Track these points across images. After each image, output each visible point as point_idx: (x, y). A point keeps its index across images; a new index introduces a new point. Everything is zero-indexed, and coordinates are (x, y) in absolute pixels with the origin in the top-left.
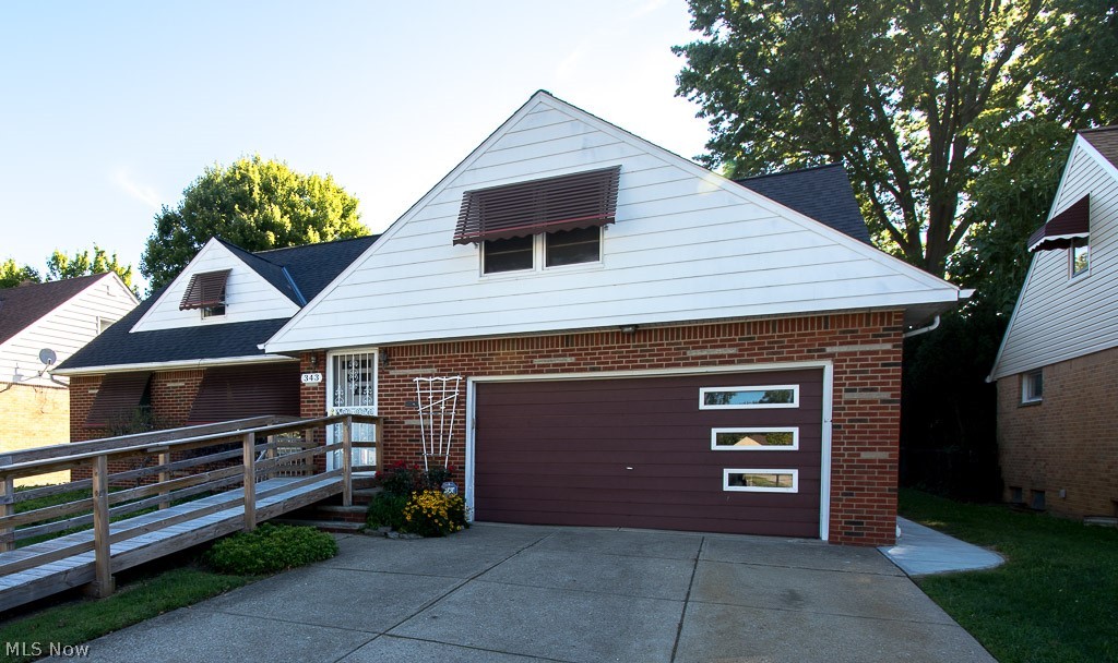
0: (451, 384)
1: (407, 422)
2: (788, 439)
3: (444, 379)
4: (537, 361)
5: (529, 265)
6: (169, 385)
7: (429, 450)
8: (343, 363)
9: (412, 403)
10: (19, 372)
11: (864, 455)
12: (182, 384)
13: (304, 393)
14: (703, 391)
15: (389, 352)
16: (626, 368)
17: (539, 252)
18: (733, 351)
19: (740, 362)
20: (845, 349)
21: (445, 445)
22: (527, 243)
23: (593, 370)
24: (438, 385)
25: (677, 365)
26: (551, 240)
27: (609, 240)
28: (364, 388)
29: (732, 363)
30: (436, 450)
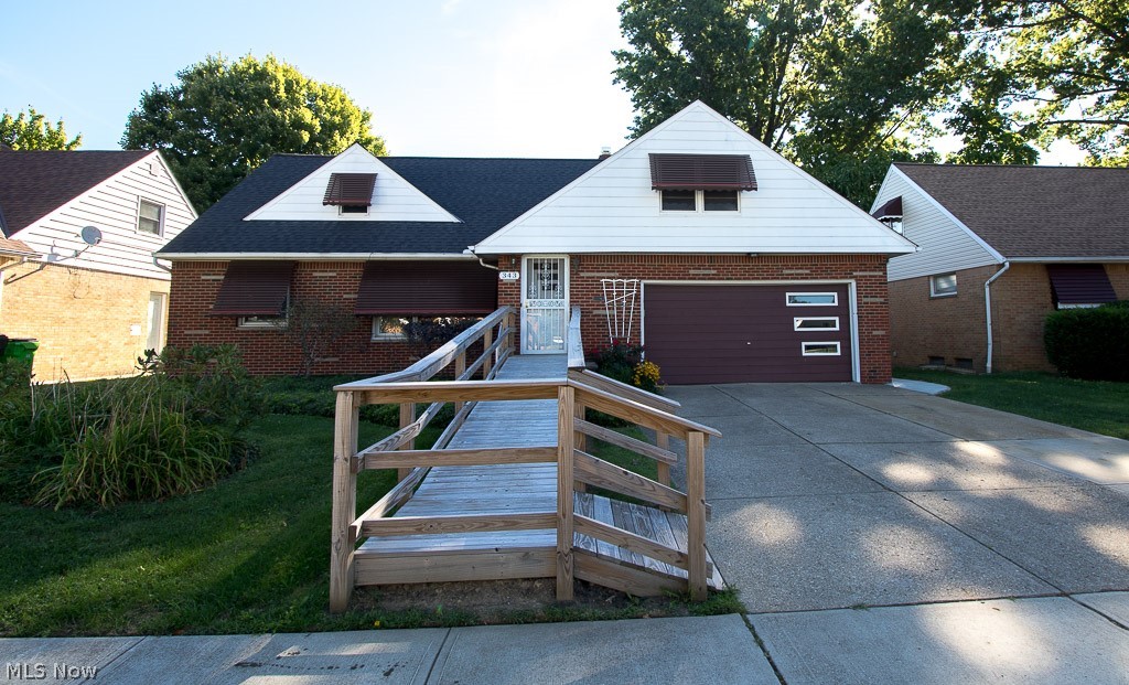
0: (630, 285)
1: (595, 312)
2: (833, 324)
3: (625, 281)
4: (692, 272)
5: (693, 208)
6: (315, 274)
7: (613, 333)
8: (537, 265)
9: (599, 297)
10: (55, 250)
11: (875, 333)
12: (334, 274)
13: (501, 288)
14: (788, 294)
15: (579, 260)
16: (748, 279)
17: (700, 200)
18: (807, 272)
19: (812, 278)
20: (861, 274)
21: (626, 330)
22: (692, 194)
23: (728, 279)
24: (620, 285)
25: (778, 279)
26: (707, 194)
27: (745, 198)
28: (555, 285)
29: (807, 278)
30: (620, 333)
